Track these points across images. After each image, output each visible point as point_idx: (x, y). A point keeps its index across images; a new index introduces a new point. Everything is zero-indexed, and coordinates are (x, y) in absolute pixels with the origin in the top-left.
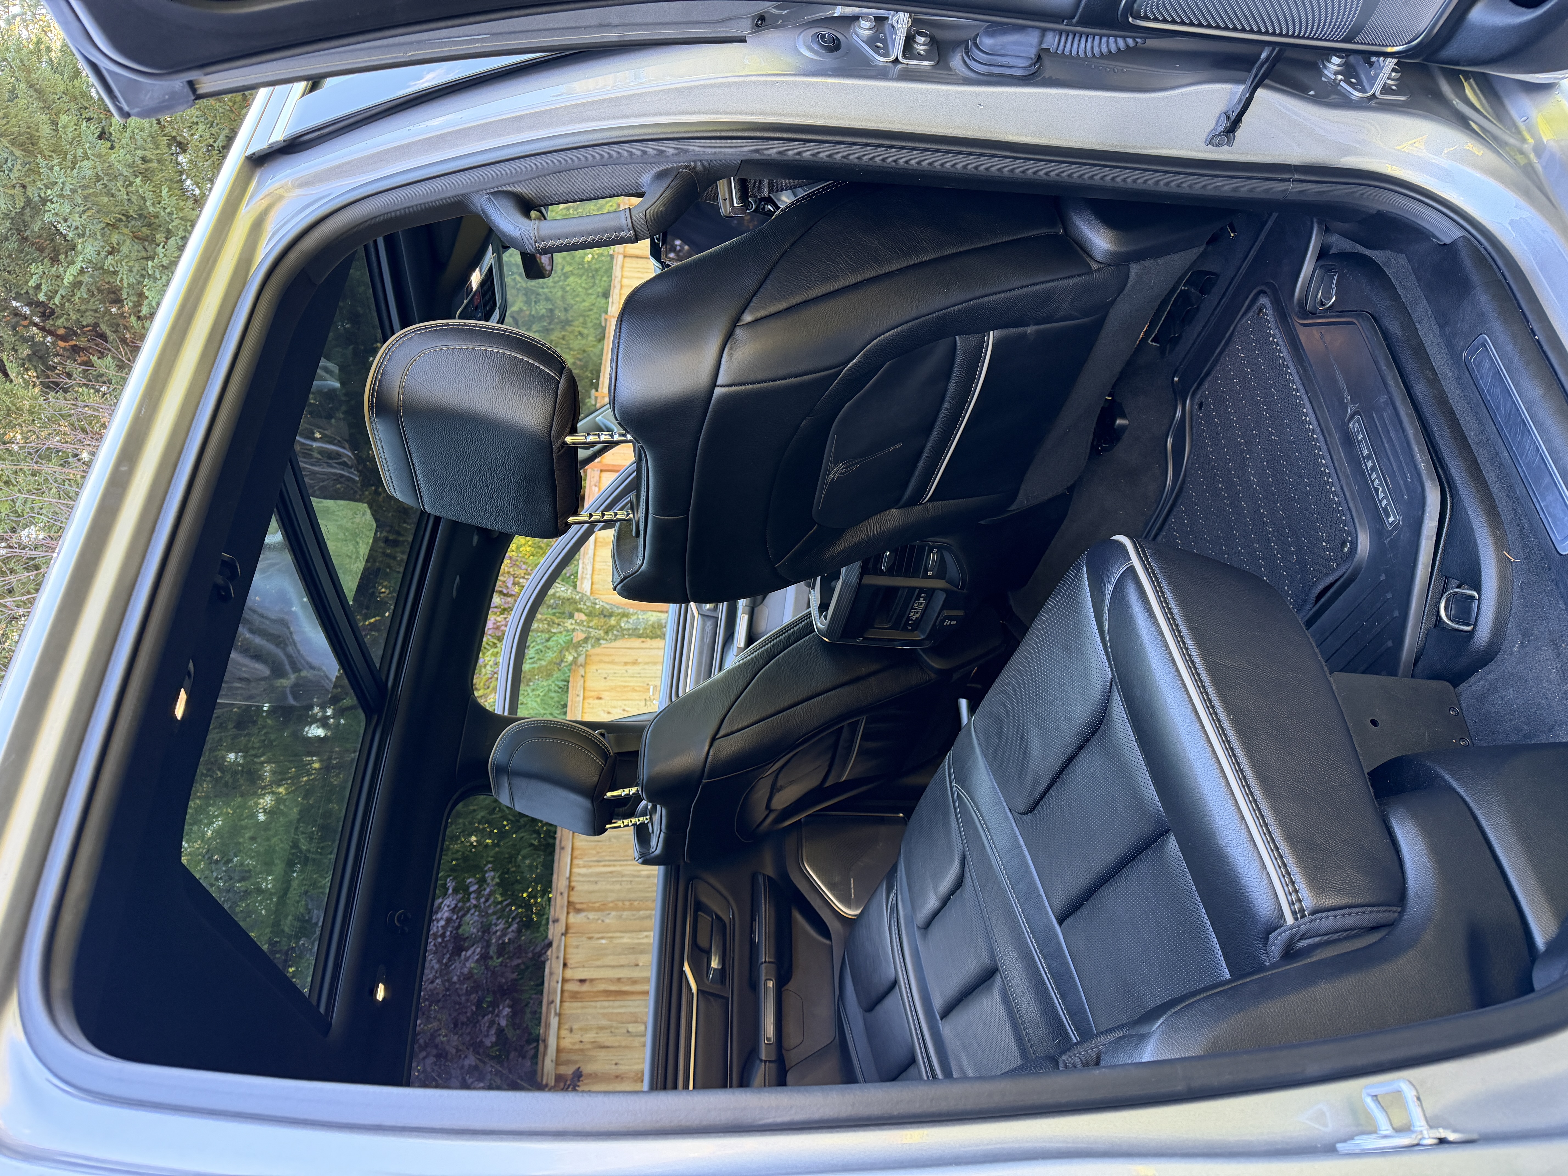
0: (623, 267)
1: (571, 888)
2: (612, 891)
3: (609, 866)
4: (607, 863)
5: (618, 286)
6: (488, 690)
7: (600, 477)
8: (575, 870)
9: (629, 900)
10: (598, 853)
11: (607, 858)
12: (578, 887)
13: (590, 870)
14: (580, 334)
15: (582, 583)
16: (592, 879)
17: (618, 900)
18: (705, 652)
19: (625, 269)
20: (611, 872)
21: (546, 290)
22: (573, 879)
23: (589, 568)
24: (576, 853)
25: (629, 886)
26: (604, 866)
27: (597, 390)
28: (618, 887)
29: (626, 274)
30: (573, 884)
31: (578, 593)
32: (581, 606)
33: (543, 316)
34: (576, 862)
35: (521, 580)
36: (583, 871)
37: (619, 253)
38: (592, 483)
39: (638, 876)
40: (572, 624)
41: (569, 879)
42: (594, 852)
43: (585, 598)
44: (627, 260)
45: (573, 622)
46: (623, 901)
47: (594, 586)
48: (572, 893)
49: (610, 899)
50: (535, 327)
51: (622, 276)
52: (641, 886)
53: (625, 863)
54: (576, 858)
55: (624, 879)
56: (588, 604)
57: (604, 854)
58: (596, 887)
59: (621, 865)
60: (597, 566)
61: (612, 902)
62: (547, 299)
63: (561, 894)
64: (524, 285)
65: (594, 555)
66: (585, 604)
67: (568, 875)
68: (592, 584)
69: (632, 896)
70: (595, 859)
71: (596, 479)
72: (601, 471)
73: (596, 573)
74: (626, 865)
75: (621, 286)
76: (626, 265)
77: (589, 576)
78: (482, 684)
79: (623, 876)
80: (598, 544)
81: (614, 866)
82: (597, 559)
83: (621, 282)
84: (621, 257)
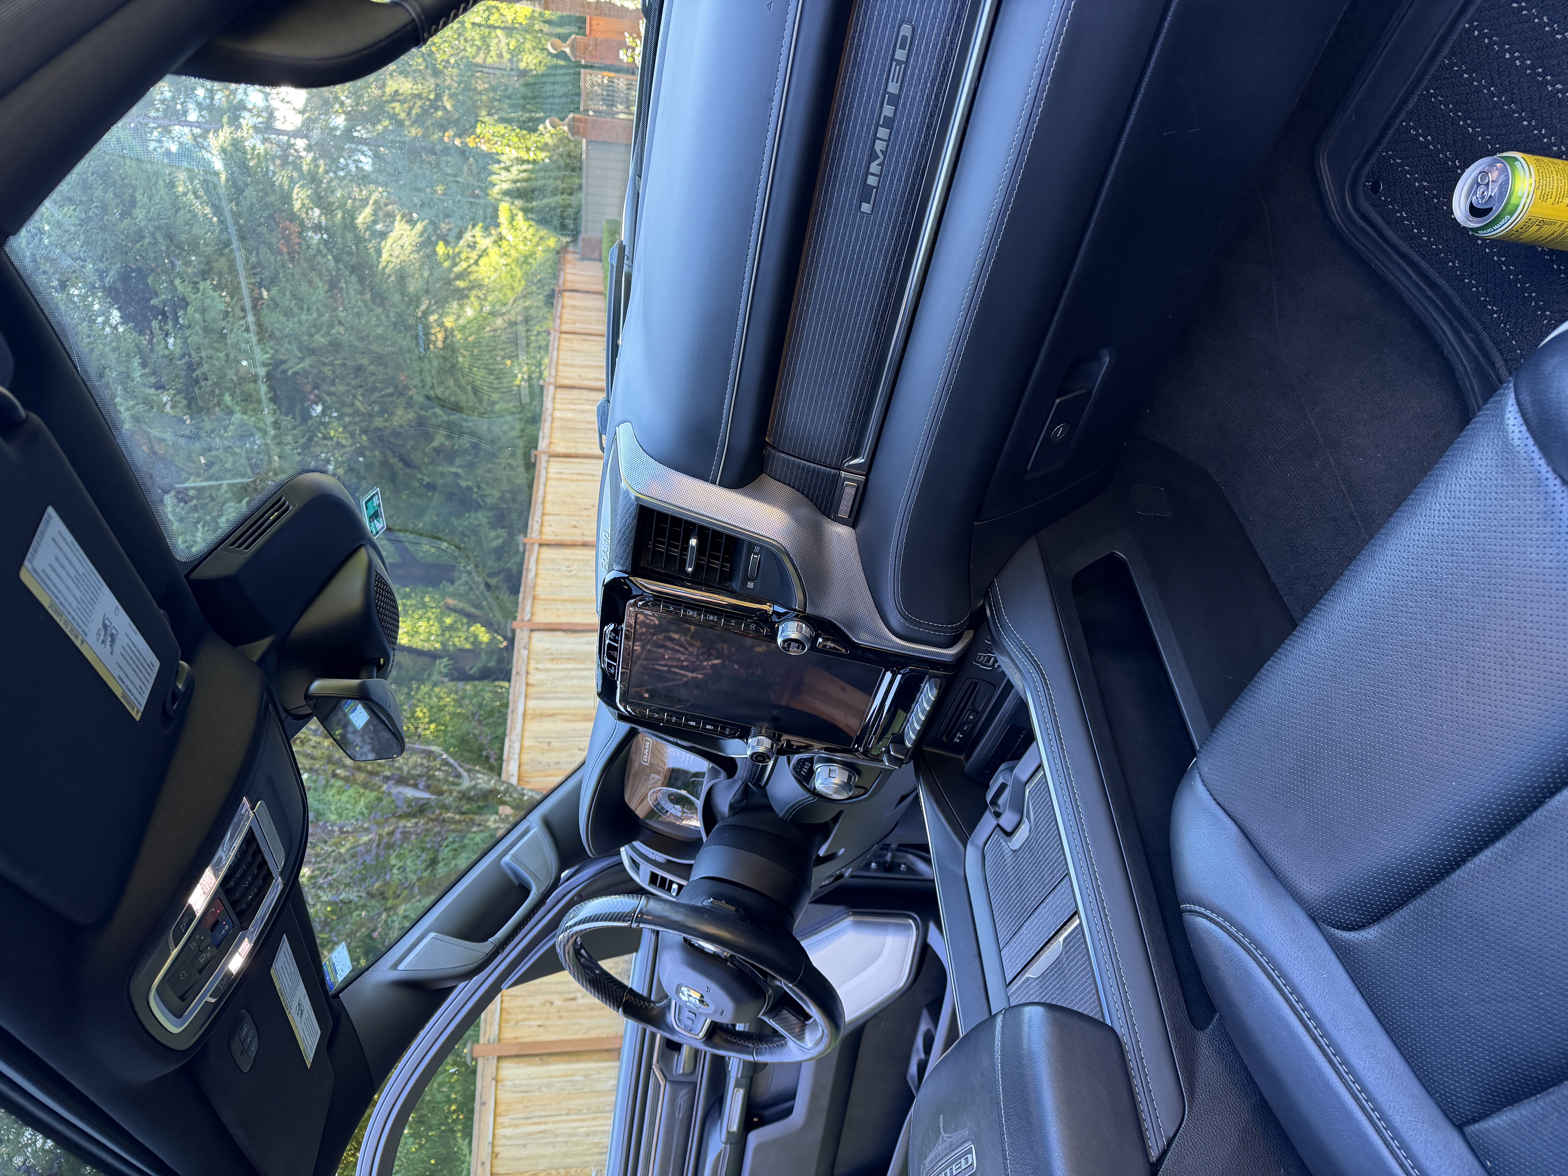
0: (554, 398)
1: (494, 1155)
2: (544, 1157)
3: (540, 1123)
4: (537, 1120)
5: (549, 420)
6: (398, 901)
7: (530, 638)
8: (500, 1131)
9: (565, 1168)
10: (526, 1107)
11: (537, 1113)
12: (504, 1153)
13: (518, 1131)
14: (510, 465)
15: (508, 765)
16: (519, 1142)
17: (552, 1168)
18: (676, 1131)
19: (558, 400)
20: (542, 1132)
21: (470, 424)
22: (497, 1142)
23: (517, 746)
24: (500, 1109)
25: (564, 1149)
26: (534, 1124)
27: (526, 536)
28: (550, 1150)
29: (557, 406)
30: (497, 1149)
31: (503, 782)
32: (507, 798)
33: (467, 450)
34: (500, 1120)
35: (437, 773)
36: (509, 1131)
37: (550, 384)
38: (521, 645)
39: (574, 1135)
40: (495, 822)
41: (493, 1144)
42: (521, 1106)
43: (511, 789)
44: (559, 391)
45: (497, 818)
46: (557, 1169)
47: (523, 768)
48: (495, 1161)
49: (541, 1168)
50: (458, 462)
51: (554, 409)
52: (579, 1148)
53: (559, 1118)
54: (500, 1115)
55: (558, 1139)
56: (515, 795)
57: (533, 1108)
58: (525, 1152)
59: (554, 1122)
60: (526, 743)
61: (544, 1170)
62: (472, 434)
63: (483, 1164)
64: (446, 418)
65: (523, 730)
66: (511, 796)
67: (490, 1139)
68: (520, 765)
69: (568, 1161)
70: (522, 1115)
71: (525, 640)
72: (532, 630)
73: (524, 751)
74: (560, 1122)
75: (553, 420)
76: (558, 396)
77: (516, 756)
78: (391, 892)
79: (556, 1136)
80: (528, 717)
81: (546, 1123)
82: (527, 734)
83: (552, 415)
84: (551, 388)
